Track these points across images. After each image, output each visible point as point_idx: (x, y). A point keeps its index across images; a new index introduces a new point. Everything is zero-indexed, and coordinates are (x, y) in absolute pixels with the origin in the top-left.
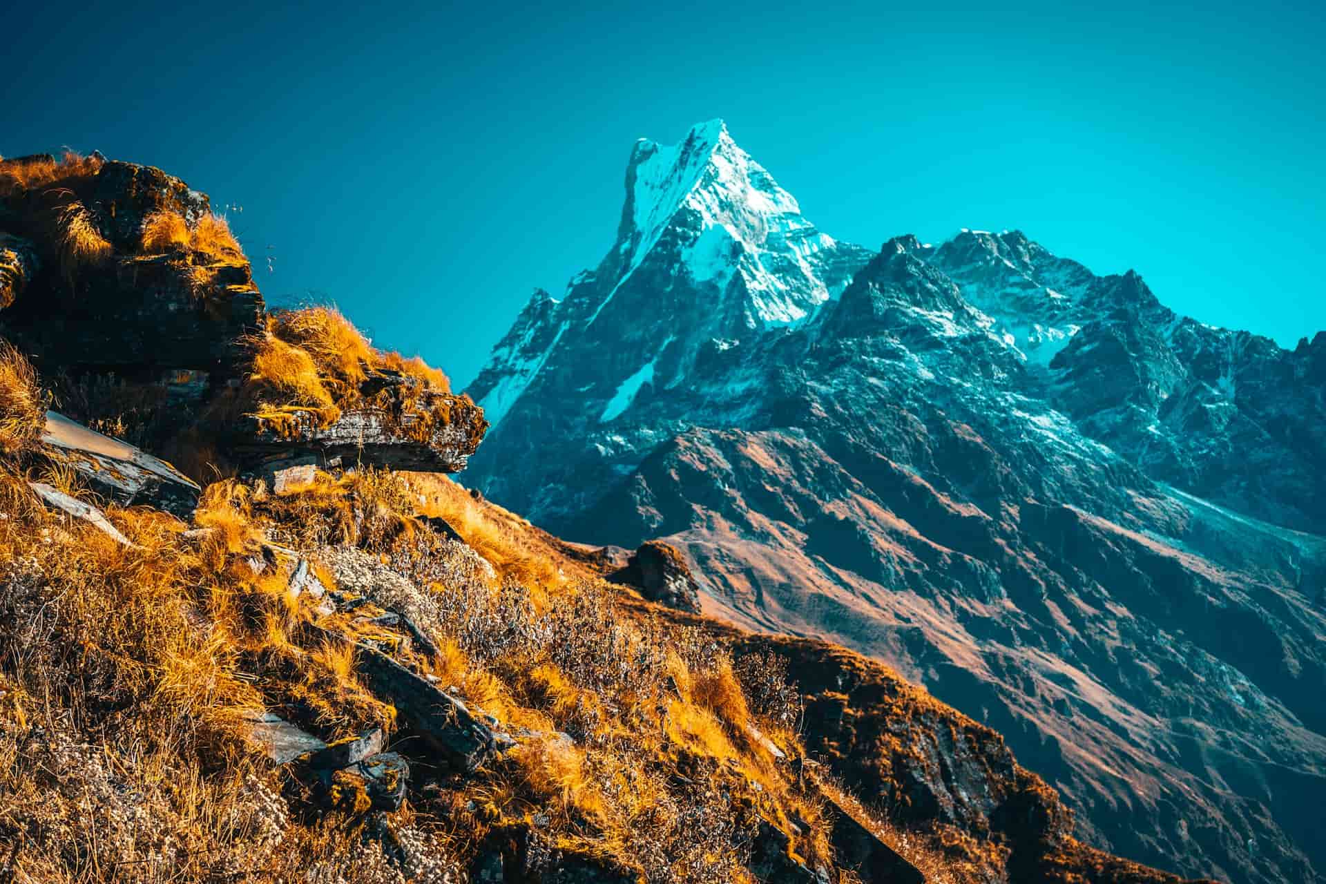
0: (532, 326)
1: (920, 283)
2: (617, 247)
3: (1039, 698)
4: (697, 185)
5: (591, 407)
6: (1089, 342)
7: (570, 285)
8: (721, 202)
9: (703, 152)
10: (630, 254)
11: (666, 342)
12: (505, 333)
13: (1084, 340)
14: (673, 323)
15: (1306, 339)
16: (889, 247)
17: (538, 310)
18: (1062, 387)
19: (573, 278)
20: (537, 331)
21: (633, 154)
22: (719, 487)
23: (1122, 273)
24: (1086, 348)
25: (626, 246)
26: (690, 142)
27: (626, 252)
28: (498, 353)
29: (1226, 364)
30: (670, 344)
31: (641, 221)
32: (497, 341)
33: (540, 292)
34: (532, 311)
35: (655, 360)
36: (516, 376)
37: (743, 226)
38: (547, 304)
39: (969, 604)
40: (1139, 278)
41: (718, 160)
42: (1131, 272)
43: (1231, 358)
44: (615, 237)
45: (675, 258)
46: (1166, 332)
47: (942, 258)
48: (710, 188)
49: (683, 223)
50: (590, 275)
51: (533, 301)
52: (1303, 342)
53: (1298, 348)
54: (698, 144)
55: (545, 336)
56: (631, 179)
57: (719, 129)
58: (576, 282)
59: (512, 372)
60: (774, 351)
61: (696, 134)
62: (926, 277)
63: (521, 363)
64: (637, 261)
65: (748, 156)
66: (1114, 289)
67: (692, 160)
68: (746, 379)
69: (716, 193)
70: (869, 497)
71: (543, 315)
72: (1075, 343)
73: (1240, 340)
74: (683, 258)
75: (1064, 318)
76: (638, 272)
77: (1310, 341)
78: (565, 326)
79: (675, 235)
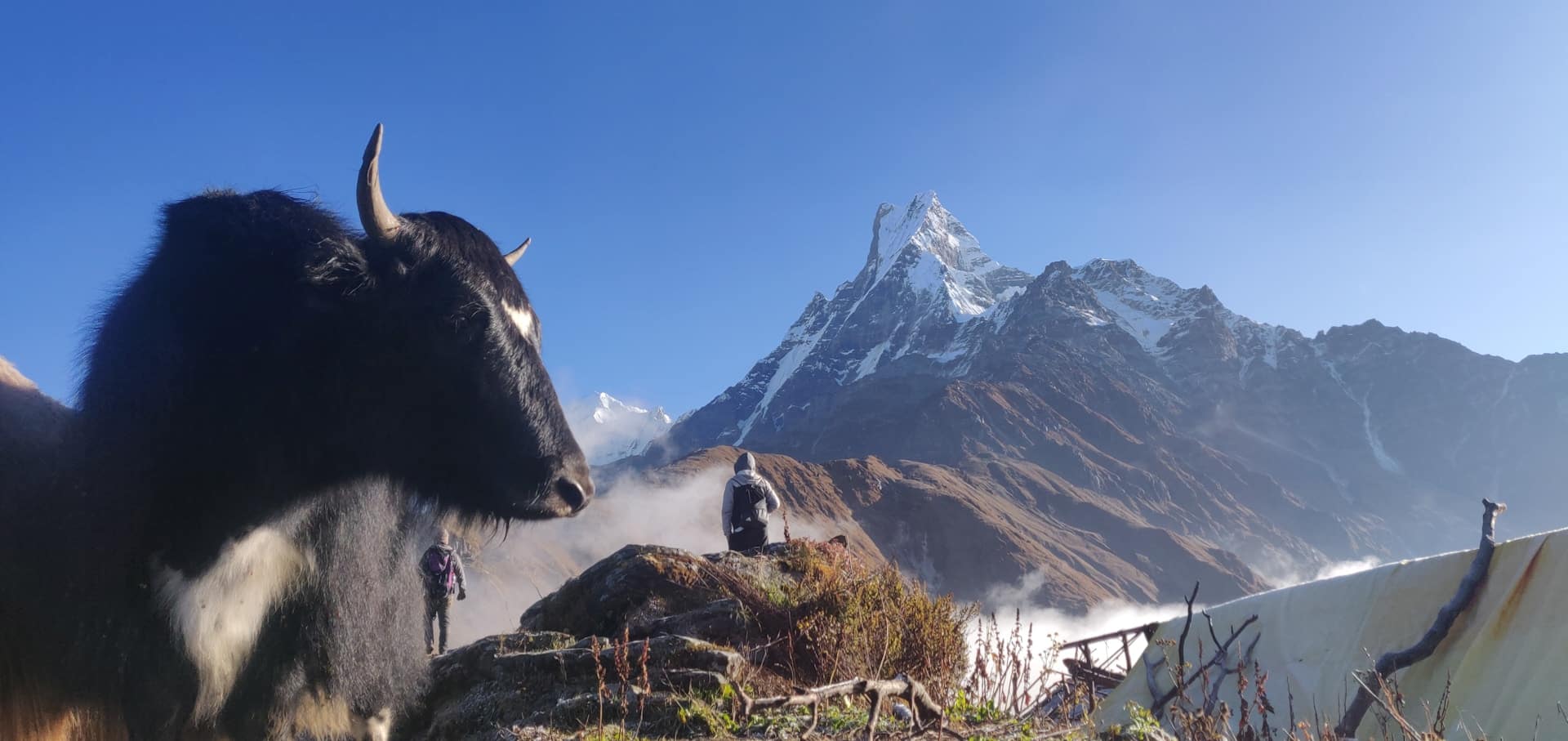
0: (814, 314)
1: (1073, 290)
2: (866, 268)
3: (1256, 584)
4: (919, 230)
5: (852, 364)
6: (1182, 330)
7: (838, 290)
8: (933, 241)
9: (922, 210)
10: (874, 272)
11: (899, 325)
12: (798, 319)
13: (1179, 329)
14: (903, 313)
15: (1322, 332)
16: (1050, 268)
17: (817, 306)
18: (1165, 359)
19: (839, 287)
20: (817, 317)
21: (879, 211)
22: (978, 422)
23: (1199, 287)
24: (1181, 335)
25: (872, 267)
26: (913, 204)
27: (872, 270)
28: (792, 331)
29: (1269, 347)
30: (901, 327)
31: (882, 251)
32: (793, 323)
33: (819, 294)
34: (813, 306)
35: (891, 337)
36: (804, 344)
37: (945, 256)
38: (823, 302)
39: (1150, 504)
40: (1210, 291)
41: (932, 216)
42: (1205, 287)
43: (1272, 344)
44: (865, 261)
45: (904, 275)
46: (1229, 324)
47: (1083, 275)
48: (926, 232)
49: (910, 253)
50: (850, 284)
51: (815, 300)
52: (1320, 334)
53: (1317, 337)
54: (918, 205)
55: (822, 320)
56: (876, 227)
57: (932, 196)
58: (840, 289)
59: (801, 342)
60: (975, 332)
61: (918, 199)
62: (1077, 287)
63: (806, 337)
64: (880, 277)
65: (949, 213)
66: (1194, 297)
67: (915, 215)
68: (957, 349)
69: (930, 235)
70: (1072, 429)
71: (821, 307)
72: (1174, 331)
73: (1278, 331)
74: (909, 275)
75: (1164, 315)
76: (881, 283)
77: (1325, 333)
78: (833, 316)
79: (905, 261)
